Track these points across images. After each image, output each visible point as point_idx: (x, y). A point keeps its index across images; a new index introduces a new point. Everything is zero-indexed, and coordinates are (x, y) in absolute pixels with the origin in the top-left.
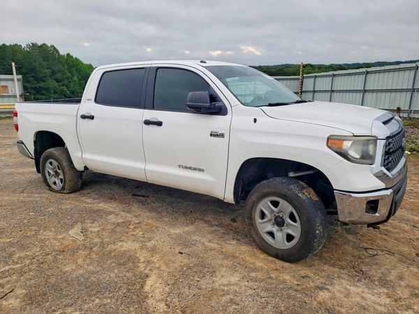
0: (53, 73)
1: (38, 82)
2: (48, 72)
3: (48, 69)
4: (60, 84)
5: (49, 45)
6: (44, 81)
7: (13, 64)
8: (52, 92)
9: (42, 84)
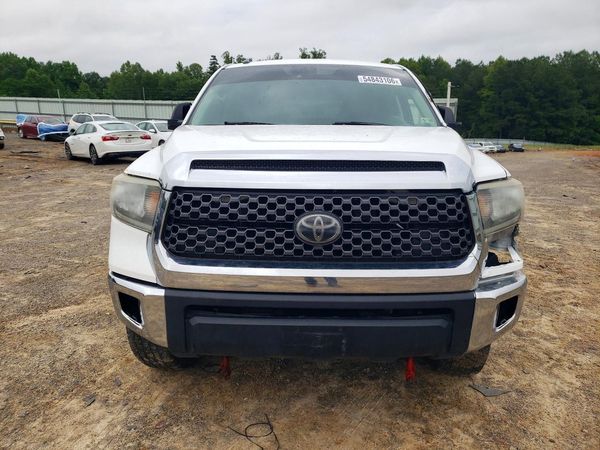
0: (585, 95)
1: (557, 109)
2: (576, 93)
3: (578, 88)
4: (593, 111)
5: (591, 53)
6: (566, 107)
7: (449, 83)
8: (576, 123)
9: (562, 112)
